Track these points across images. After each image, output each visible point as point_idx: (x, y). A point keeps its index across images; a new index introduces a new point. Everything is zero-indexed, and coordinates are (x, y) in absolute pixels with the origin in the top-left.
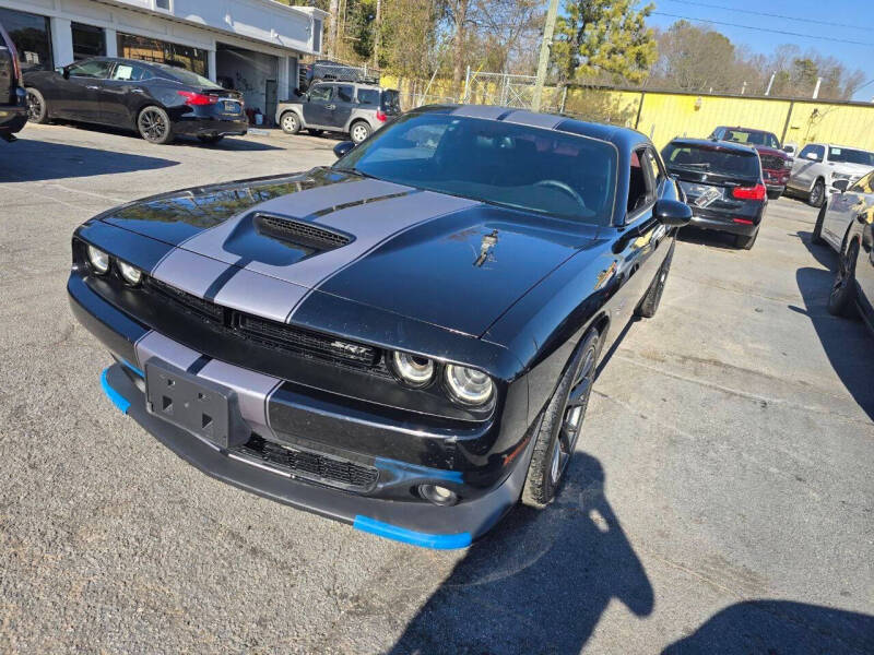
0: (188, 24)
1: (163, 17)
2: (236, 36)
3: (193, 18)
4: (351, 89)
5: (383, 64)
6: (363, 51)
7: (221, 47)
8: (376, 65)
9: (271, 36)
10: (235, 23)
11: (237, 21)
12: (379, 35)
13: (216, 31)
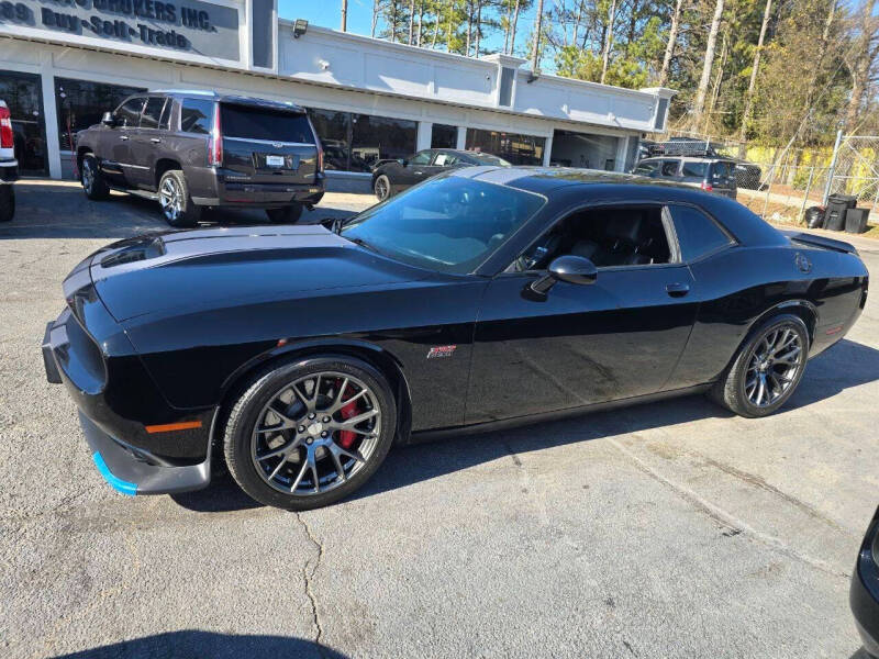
0: (529, 116)
1: (507, 113)
2: (575, 123)
3: (531, 111)
4: (676, 164)
5: (751, 135)
6: (732, 124)
7: (557, 133)
8: (743, 137)
9: (607, 119)
10: (572, 111)
11: (574, 109)
12: (751, 105)
13: (555, 120)
